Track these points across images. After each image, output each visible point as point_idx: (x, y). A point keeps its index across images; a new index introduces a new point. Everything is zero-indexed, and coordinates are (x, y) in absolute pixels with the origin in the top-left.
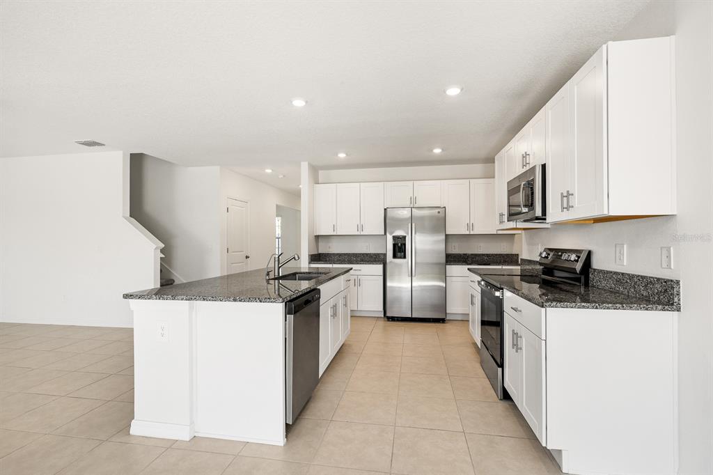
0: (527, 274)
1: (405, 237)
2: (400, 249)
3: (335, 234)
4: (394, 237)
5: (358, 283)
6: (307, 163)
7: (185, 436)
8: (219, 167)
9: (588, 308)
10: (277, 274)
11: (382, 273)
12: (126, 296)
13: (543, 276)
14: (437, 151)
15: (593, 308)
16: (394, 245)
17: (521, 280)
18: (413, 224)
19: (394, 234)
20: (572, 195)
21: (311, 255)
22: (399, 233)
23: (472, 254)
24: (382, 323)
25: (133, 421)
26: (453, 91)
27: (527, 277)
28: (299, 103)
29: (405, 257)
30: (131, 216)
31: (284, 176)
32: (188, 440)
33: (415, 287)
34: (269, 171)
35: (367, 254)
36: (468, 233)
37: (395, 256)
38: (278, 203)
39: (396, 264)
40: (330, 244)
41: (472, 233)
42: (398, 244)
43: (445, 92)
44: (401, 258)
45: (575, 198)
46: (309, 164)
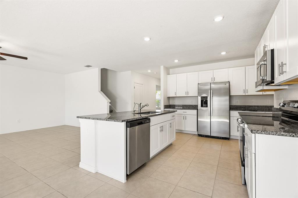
0: (276, 116)
1: (207, 97)
2: (204, 103)
3: (176, 96)
4: (201, 97)
5: (185, 118)
6: (163, 66)
7: (93, 171)
8: (130, 71)
9: (286, 136)
10: (139, 112)
11: (196, 114)
12: (78, 117)
13: (282, 118)
14: (223, 53)
15: (290, 136)
16: (202, 101)
17: (273, 120)
18: (211, 91)
19: (202, 96)
20: (285, 64)
21: (165, 105)
22: (204, 95)
23: (248, 106)
24: (196, 138)
25: (80, 162)
26: (218, 19)
27: (275, 118)
28: (147, 39)
29: (207, 107)
30: (101, 91)
31: (157, 73)
32: (94, 173)
33: (212, 121)
34: (149, 71)
35: (191, 105)
36: (244, 94)
37: (202, 106)
38: (157, 85)
39: (202, 110)
40: (175, 101)
41: (247, 94)
42: (203, 100)
43: (214, 20)
44: (205, 107)
45: (287, 66)
46: (164, 66)
